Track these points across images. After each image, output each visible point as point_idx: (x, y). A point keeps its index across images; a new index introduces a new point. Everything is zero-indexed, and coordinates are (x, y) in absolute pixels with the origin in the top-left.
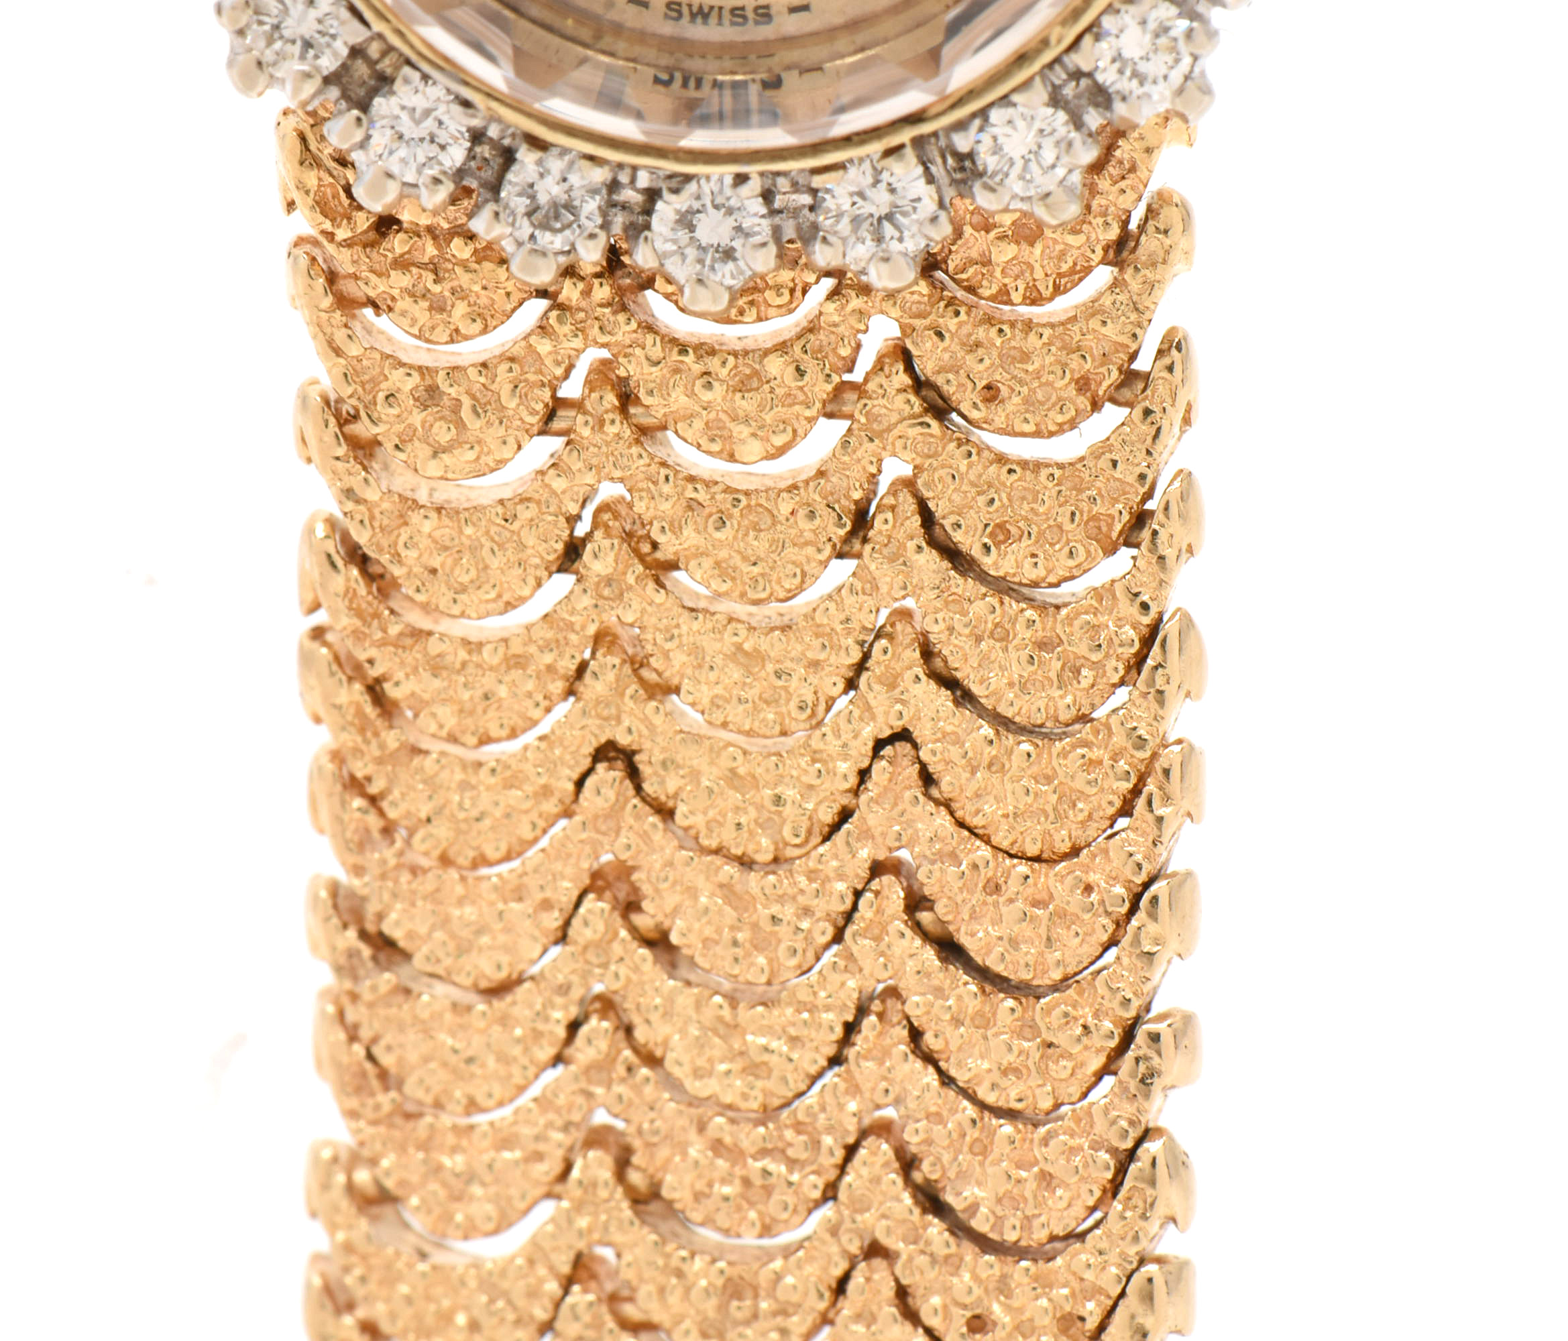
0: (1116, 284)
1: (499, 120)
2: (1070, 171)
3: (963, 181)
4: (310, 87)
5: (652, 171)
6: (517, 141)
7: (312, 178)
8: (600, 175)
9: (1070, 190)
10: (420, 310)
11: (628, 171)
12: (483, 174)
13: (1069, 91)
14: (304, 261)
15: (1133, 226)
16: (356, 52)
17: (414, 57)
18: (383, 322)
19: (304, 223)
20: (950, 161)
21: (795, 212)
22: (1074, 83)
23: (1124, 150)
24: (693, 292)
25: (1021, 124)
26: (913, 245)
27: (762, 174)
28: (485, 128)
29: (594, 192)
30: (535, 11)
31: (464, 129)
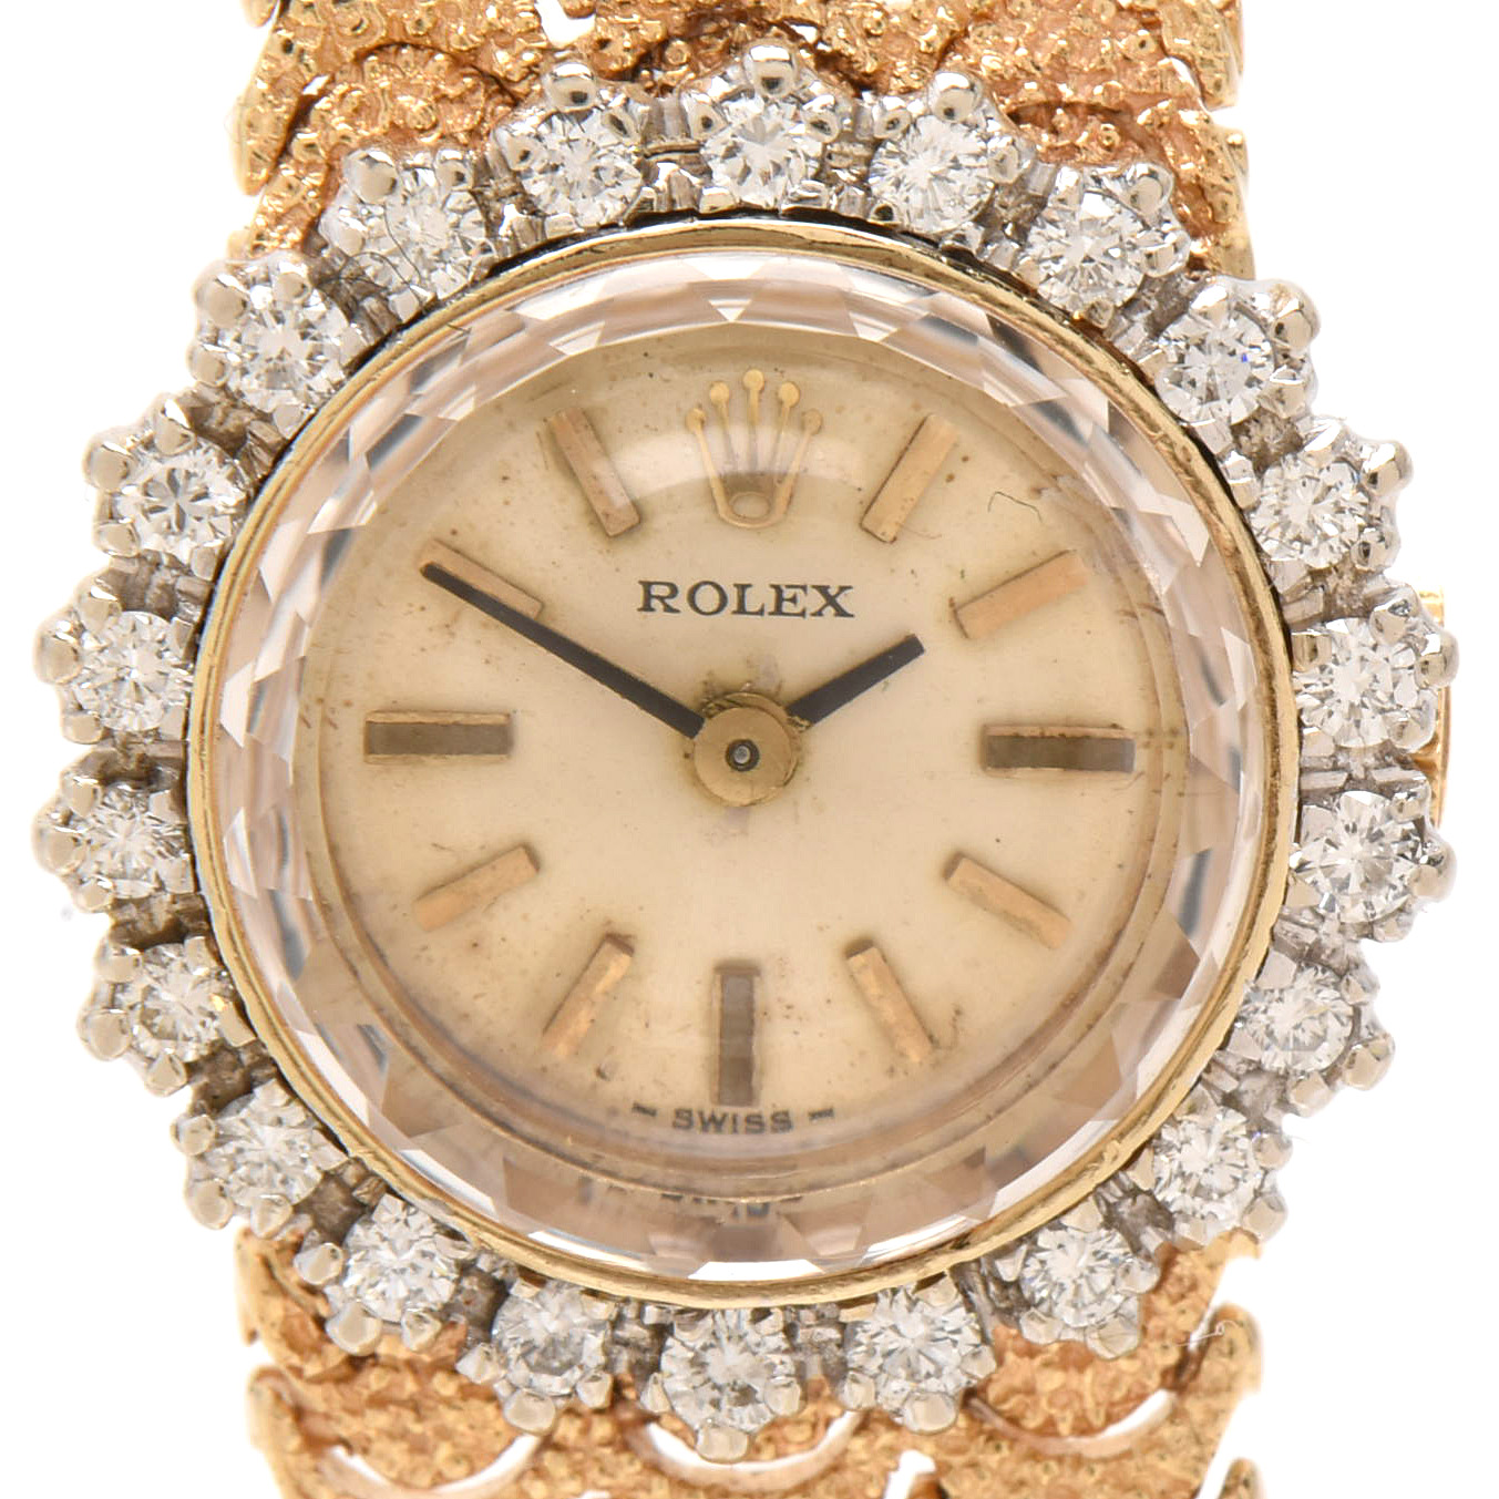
0: (1175, 1415)
1: (491, 1252)
2: (1127, 1299)
3: (1009, 1311)
4: (279, 1217)
5: (660, 1305)
6: (511, 1274)
7: (276, 1308)
8: (603, 1311)
9: (1127, 1319)
10: (398, 1451)
11: (634, 1305)
12: (470, 1308)
13: (1125, 1209)
14: (267, 1396)
15: (1193, 1346)
16: (328, 1176)
17: (395, 1185)
18: (357, 1462)
19: (265, 1354)
20: (992, 1288)
21: (820, 1348)
22: (1130, 1201)
23: (1185, 1266)
24: (708, 1437)
25: (1072, 1248)
26: (953, 1383)
27: (784, 1308)
28: (475, 1260)
29: (596, 1326)
30: (528, 1128)
31: (452, 1262)
